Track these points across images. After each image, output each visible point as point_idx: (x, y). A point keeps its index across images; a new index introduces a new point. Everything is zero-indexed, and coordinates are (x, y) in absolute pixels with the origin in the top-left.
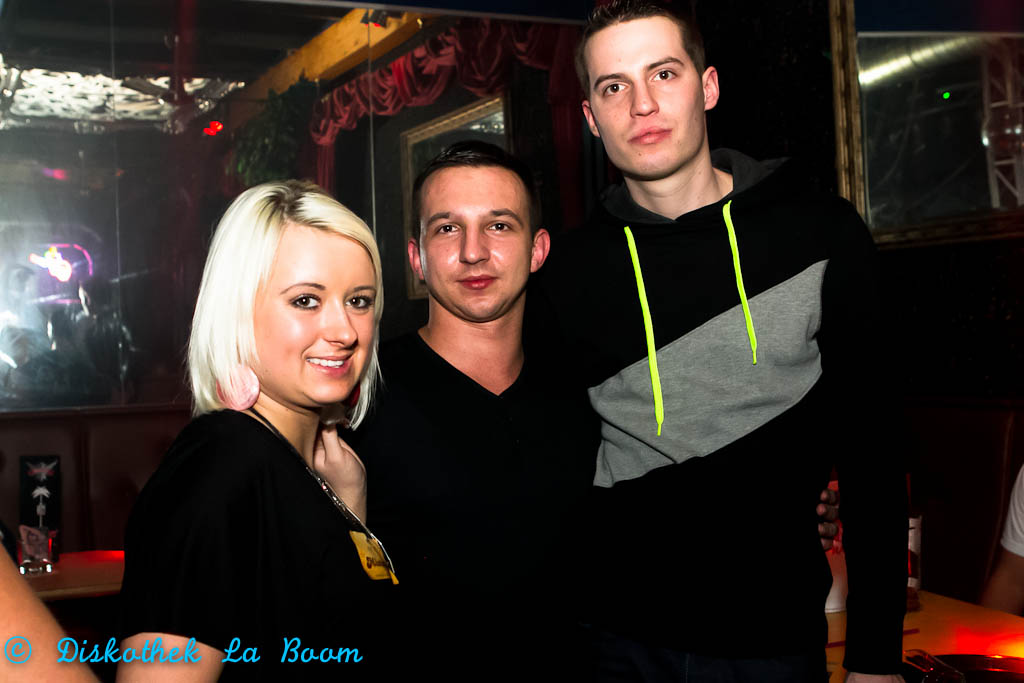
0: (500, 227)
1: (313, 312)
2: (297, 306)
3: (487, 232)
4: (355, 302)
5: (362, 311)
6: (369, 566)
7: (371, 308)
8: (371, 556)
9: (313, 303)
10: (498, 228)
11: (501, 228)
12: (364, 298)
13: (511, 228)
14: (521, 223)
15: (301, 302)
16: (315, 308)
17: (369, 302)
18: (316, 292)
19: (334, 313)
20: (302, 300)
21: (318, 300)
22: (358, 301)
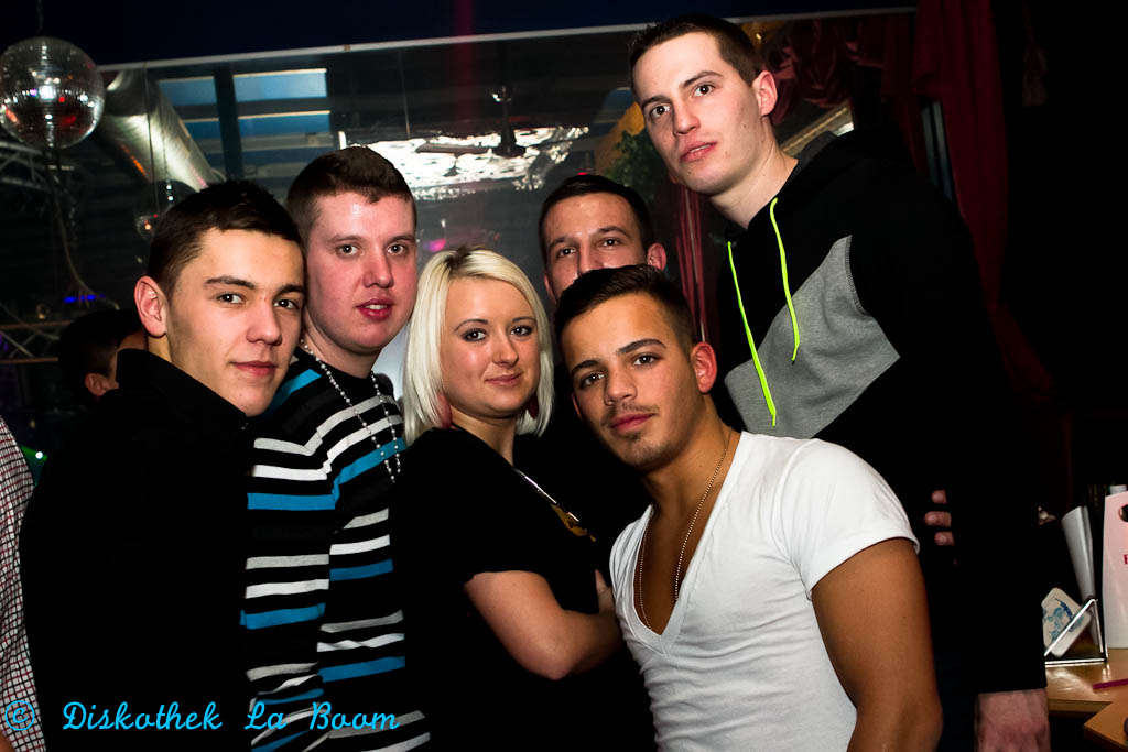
0: (611, 242)
1: (480, 343)
2: (469, 340)
3: (600, 249)
4: (518, 331)
5: (523, 338)
6: (571, 527)
7: (533, 335)
8: (571, 520)
9: (481, 335)
10: (609, 244)
11: (613, 244)
12: (524, 327)
13: (620, 242)
14: (629, 237)
15: (470, 336)
16: (481, 339)
17: (529, 330)
18: (479, 326)
19: (499, 342)
20: (471, 334)
21: (484, 332)
22: (520, 331)
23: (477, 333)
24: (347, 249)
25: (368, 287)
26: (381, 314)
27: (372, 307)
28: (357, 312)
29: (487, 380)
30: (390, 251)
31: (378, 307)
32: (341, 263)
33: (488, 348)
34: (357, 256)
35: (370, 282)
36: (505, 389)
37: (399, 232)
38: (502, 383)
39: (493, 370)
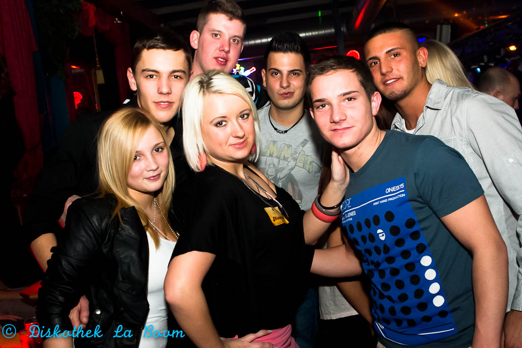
1: (224, 127)
2: (218, 126)
4: (242, 117)
5: (246, 120)
6: (274, 221)
7: (250, 117)
8: (274, 216)
9: (224, 123)
12: (245, 114)
15: (219, 124)
16: (225, 125)
17: (249, 115)
18: (221, 119)
19: (234, 126)
20: (219, 123)
21: (226, 121)
22: (244, 116)
23: (222, 122)
24: (216, 35)
25: (220, 51)
26: (223, 63)
27: (220, 59)
28: (214, 60)
29: (230, 145)
30: (232, 41)
31: (222, 60)
32: (213, 40)
33: (229, 129)
34: (219, 39)
35: (221, 49)
36: (240, 149)
37: (237, 34)
38: (238, 146)
39: (233, 140)
